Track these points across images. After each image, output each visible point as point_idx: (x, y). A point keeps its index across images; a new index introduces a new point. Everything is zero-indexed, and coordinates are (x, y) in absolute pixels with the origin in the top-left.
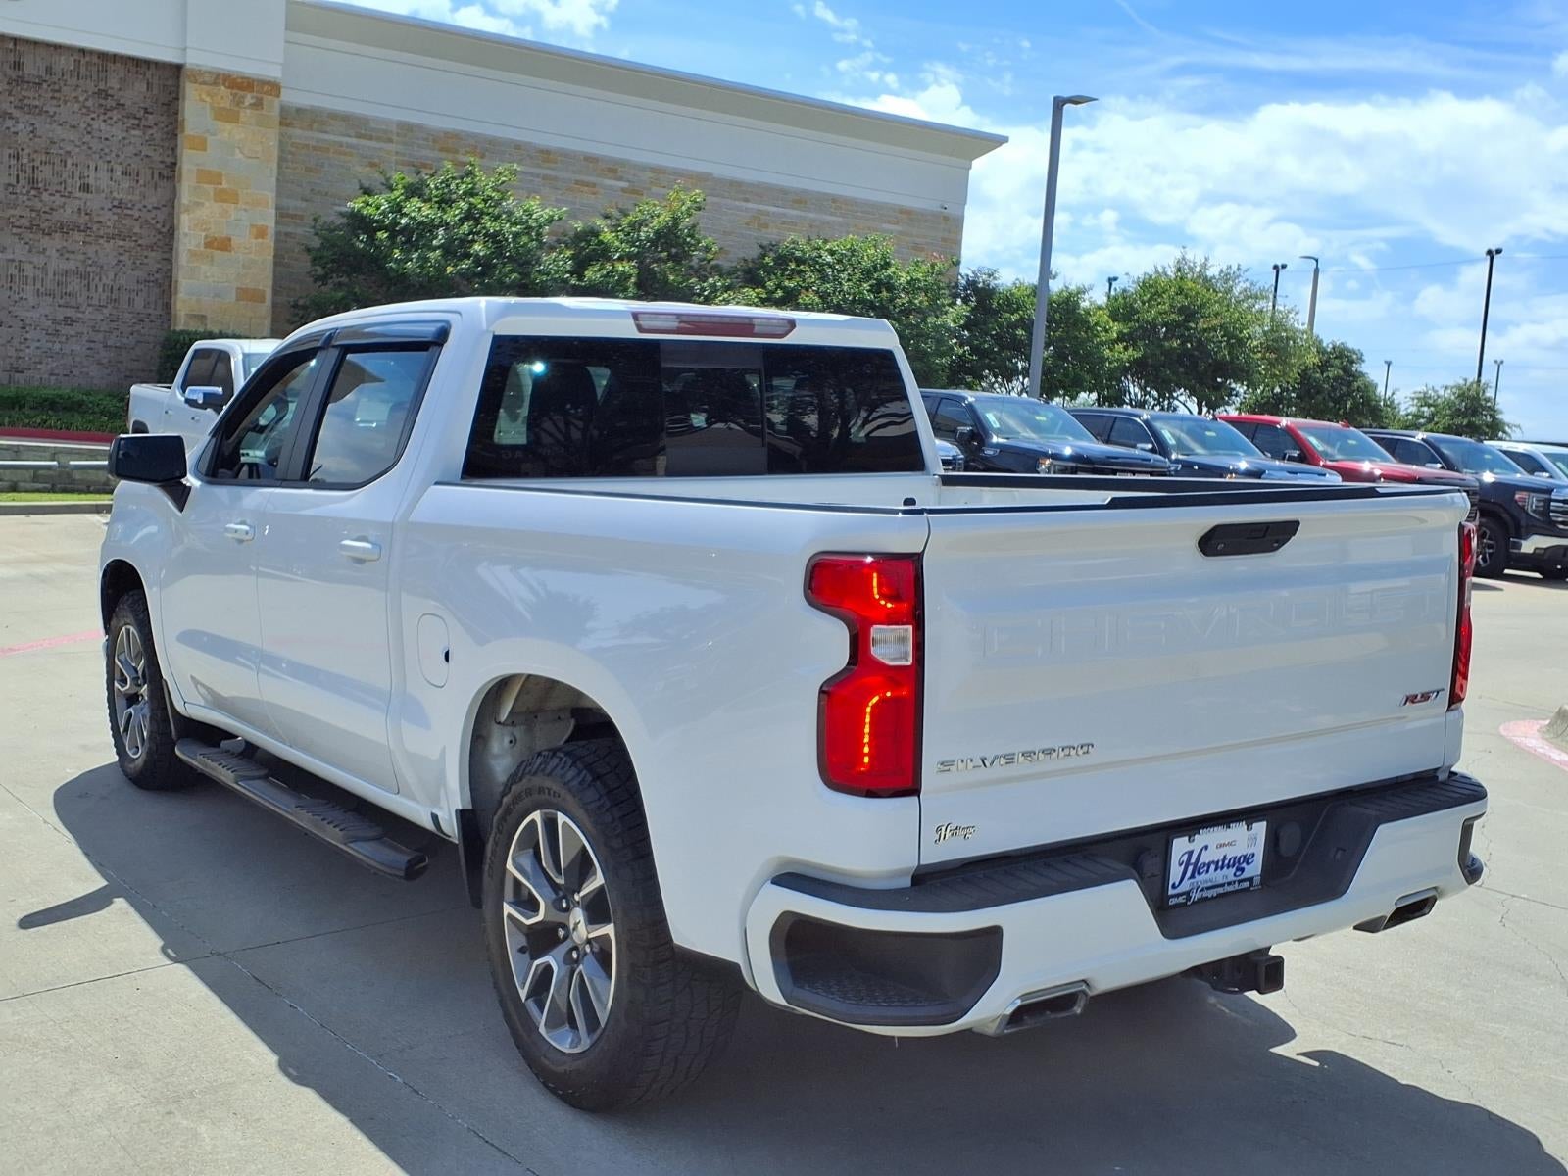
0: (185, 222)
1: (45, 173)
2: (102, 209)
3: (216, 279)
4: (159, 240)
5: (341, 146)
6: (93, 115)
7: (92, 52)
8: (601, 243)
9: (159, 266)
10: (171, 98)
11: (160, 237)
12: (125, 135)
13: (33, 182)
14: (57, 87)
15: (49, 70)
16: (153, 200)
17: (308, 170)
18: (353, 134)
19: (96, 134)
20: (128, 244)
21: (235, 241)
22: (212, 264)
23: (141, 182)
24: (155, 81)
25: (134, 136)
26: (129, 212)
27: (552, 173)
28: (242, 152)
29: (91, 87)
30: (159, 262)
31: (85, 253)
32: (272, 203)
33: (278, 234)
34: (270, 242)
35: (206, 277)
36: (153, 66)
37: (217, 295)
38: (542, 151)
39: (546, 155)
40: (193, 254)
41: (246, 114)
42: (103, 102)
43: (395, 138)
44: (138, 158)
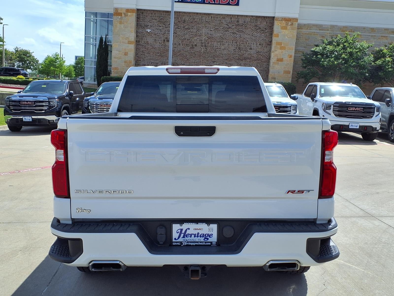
0: (272, 55)
1: (242, 46)
2: (254, 53)
3: (279, 69)
4: (266, 60)
5: (315, 33)
6: (253, 31)
7: (254, 16)
8: (383, 53)
9: (266, 66)
10: (271, 25)
11: (267, 59)
12: (260, 35)
13: (239, 48)
14: (246, 26)
15: (244, 22)
16: (266, 50)
17: (306, 40)
18: (318, 29)
19: (254, 36)
20: (259, 61)
21: (284, 59)
22: (278, 65)
23: (263, 46)
24: (268, 21)
25: (262, 35)
26: (260, 54)
27: (374, 34)
28: (287, 37)
29: (253, 24)
30: (266, 65)
31: (249, 64)
32: (294, 49)
33: (295, 56)
34: (293, 58)
35: (277, 68)
36: (268, 18)
37: (279, 73)
38: (371, 29)
39: (373, 30)
40: (274, 63)
41: (289, 27)
42: (256, 28)
43: (329, 29)
44: (263, 41)
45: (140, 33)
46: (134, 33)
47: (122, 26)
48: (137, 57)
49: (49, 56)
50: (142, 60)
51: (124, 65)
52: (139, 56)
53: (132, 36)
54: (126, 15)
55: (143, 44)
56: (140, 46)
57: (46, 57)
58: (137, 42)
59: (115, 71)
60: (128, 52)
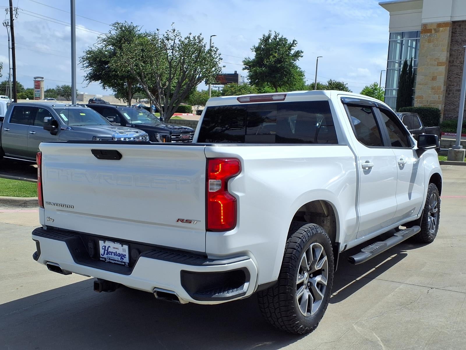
45: (455, 51)
46: (446, 52)
47: (431, 45)
48: (449, 81)
49: (367, 87)
50: (455, 84)
51: (431, 93)
52: (452, 80)
53: (444, 56)
54: (436, 31)
55: (459, 65)
56: (453, 67)
57: (364, 88)
58: (450, 62)
59: (419, 100)
60: (436, 76)
